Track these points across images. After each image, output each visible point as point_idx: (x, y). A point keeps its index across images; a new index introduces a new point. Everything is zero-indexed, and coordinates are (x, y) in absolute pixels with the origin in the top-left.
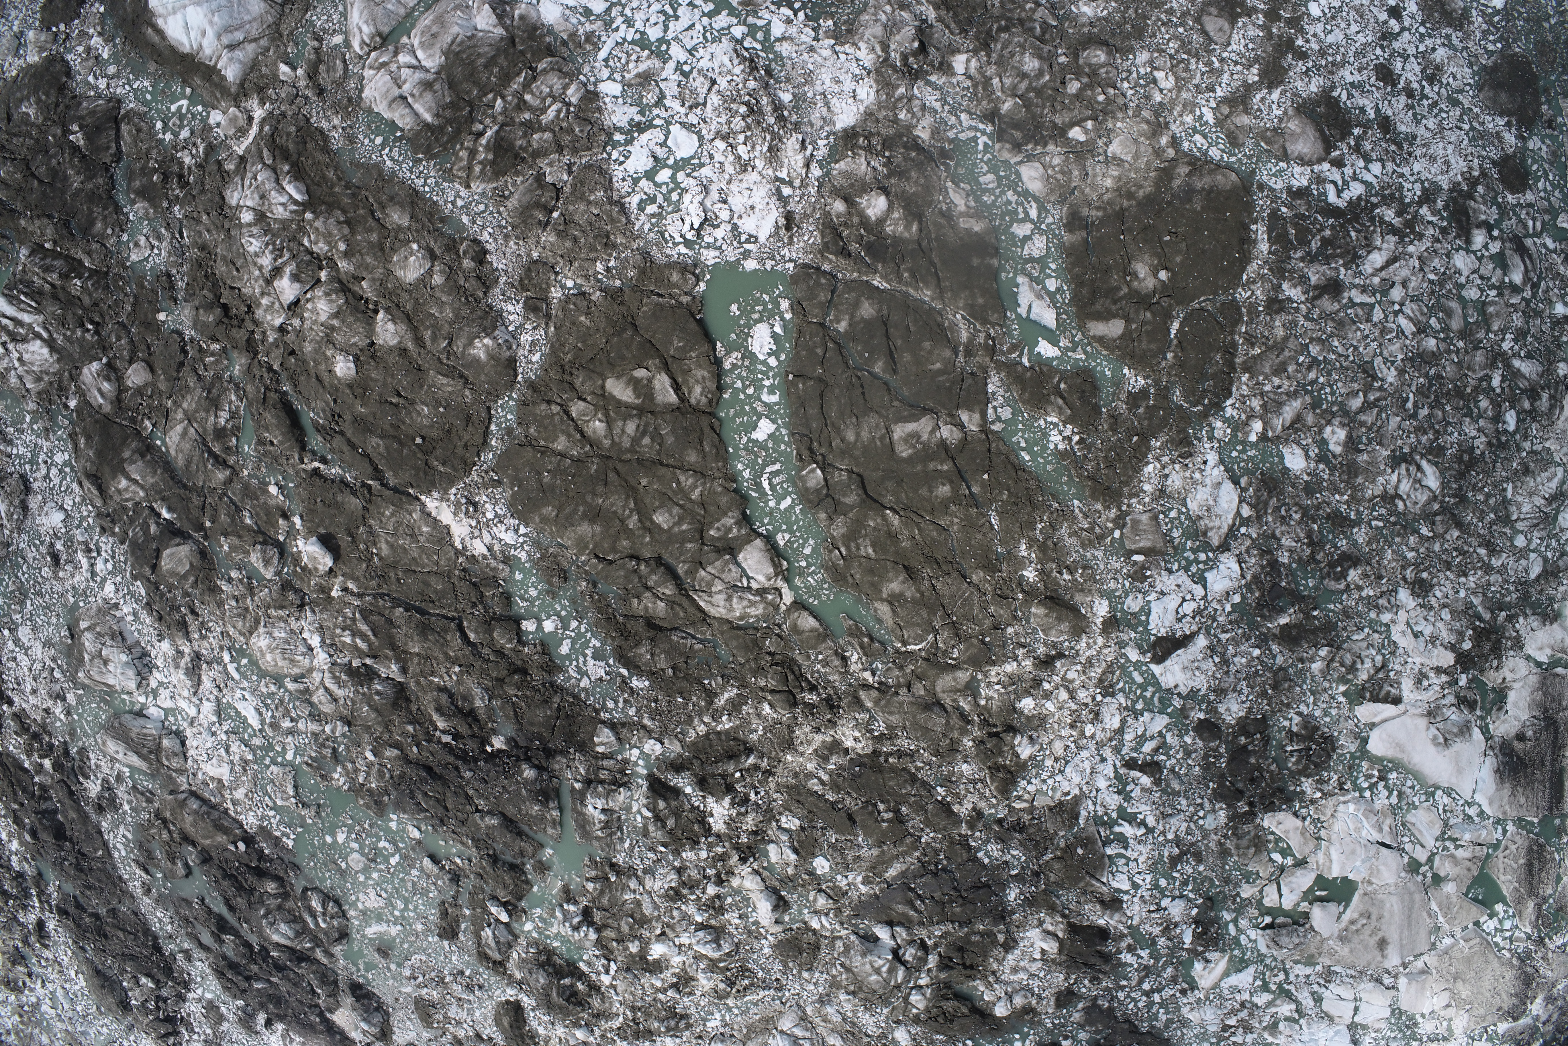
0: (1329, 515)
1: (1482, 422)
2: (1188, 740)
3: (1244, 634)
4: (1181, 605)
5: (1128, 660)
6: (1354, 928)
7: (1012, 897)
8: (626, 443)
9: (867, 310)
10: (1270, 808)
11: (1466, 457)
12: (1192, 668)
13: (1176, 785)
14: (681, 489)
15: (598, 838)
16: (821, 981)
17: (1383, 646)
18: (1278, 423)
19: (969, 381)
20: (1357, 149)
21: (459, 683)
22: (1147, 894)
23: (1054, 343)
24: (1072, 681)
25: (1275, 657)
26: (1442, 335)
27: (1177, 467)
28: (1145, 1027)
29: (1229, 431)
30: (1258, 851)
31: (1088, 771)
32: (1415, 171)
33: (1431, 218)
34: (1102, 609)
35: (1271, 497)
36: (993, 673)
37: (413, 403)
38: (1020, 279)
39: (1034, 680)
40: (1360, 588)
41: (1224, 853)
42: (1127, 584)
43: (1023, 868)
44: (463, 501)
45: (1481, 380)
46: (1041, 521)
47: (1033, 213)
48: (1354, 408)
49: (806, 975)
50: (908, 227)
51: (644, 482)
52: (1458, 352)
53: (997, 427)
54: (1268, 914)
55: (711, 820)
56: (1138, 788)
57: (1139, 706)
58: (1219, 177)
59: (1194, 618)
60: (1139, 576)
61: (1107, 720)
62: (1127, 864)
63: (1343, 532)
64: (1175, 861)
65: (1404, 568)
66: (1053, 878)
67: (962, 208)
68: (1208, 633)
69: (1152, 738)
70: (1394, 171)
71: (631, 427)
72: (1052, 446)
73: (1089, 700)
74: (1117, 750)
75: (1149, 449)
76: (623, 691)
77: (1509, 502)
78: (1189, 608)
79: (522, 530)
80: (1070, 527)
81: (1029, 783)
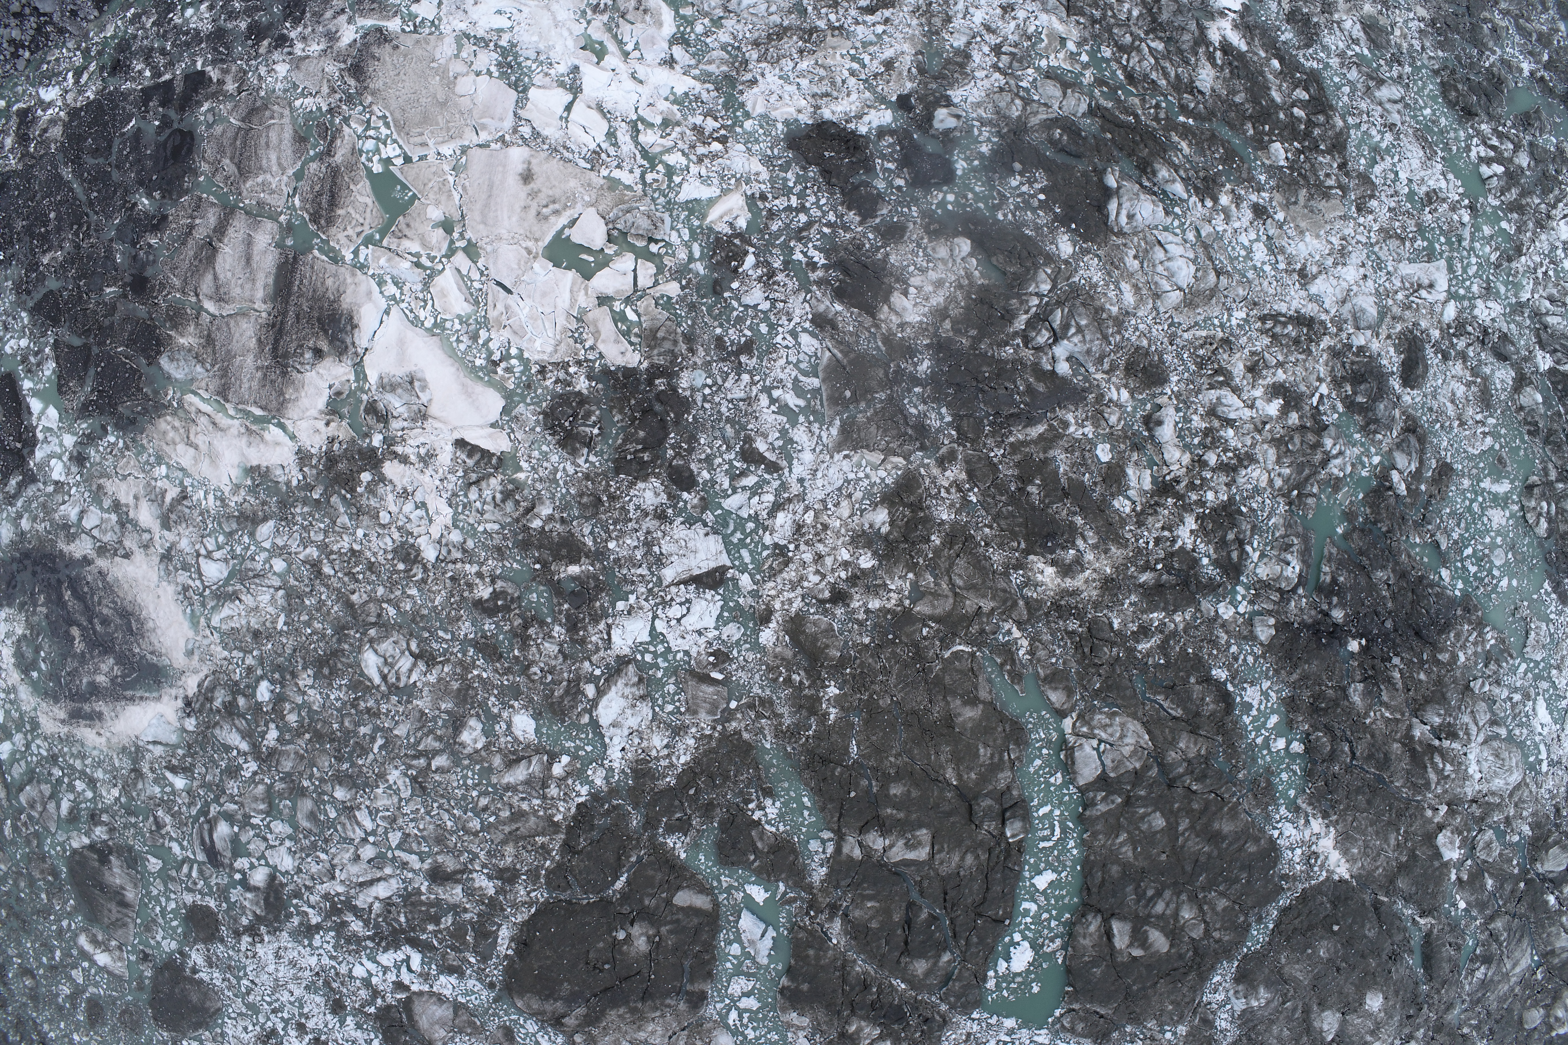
0: (498, 661)
1: (299, 700)
2: (705, 475)
3: (620, 567)
4: (683, 616)
5: (752, 576)
6: (557, 206)
7: (926, 364)
8: (1167, 894)
9: (920, 967)
10: (629, 373)
11: (326, 671)
12: (687, 550)
13: (729, 431)
14: (1134, 844)
15: (1297, 535)
16: (1131, 330)
17: (465, 507)
18: (535, 766)
19: (843, 883)
20: (376, 993)
21: (1370, 707)
22: (784, 321)
23: (748, 898)
24: (817, 572)
25: (591, 533)
26: (326, 798)
27: (654, 753)
28: (813, 171)
29: (590, 772)
30: (654, 332)
31: (819, 474)
32: (315, 958)
33: (310, 911)
34: (767, 636)
35: (561, 697)
36: (893, 602)
37: (1329, 960)
38: (765, 961)
39: (854, 585)
40: (479, 575)
41: (690, 339)
42: (735, 652)
43: (909, 391)
44: (1316, 869)
45: (290, 742)
46: (808, 737)
47: (733, 1015)
48: (445, 757)
49: (1145, 343)
50: (859, 1030)
51: (1164, 857)
52: (311, 777)
53: (826, 835)
54: (653, 254)
55: (1194, 527)
56: (770, 440)
57: (751, 525)
58: (535, 1006)
59: (672, 599)
60: (721, 657)
61: (789, 522)
62: (799, 361)
63: (486, 637)
64: (747, 348)
65: (424, 581)
66: (881, 373)
67: (801, 1034)
68: (660, 579)
69: (744, 488)
70: (339, 963)
71: (1160, 907)
72: (778, 804)
73: (803, 547)
74: (784, 486)
75: (679, 777)
76: (1237, 671)
77: (283, 609)
78: (675, 611)
79: (1276, 833)
80: (781, 724)
81: (883, 480)
